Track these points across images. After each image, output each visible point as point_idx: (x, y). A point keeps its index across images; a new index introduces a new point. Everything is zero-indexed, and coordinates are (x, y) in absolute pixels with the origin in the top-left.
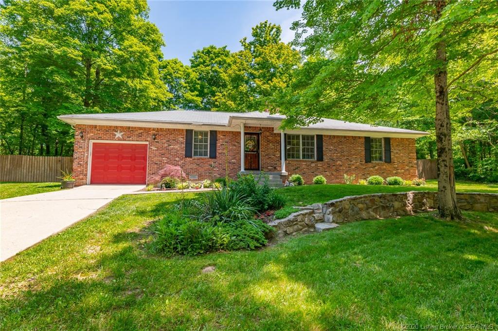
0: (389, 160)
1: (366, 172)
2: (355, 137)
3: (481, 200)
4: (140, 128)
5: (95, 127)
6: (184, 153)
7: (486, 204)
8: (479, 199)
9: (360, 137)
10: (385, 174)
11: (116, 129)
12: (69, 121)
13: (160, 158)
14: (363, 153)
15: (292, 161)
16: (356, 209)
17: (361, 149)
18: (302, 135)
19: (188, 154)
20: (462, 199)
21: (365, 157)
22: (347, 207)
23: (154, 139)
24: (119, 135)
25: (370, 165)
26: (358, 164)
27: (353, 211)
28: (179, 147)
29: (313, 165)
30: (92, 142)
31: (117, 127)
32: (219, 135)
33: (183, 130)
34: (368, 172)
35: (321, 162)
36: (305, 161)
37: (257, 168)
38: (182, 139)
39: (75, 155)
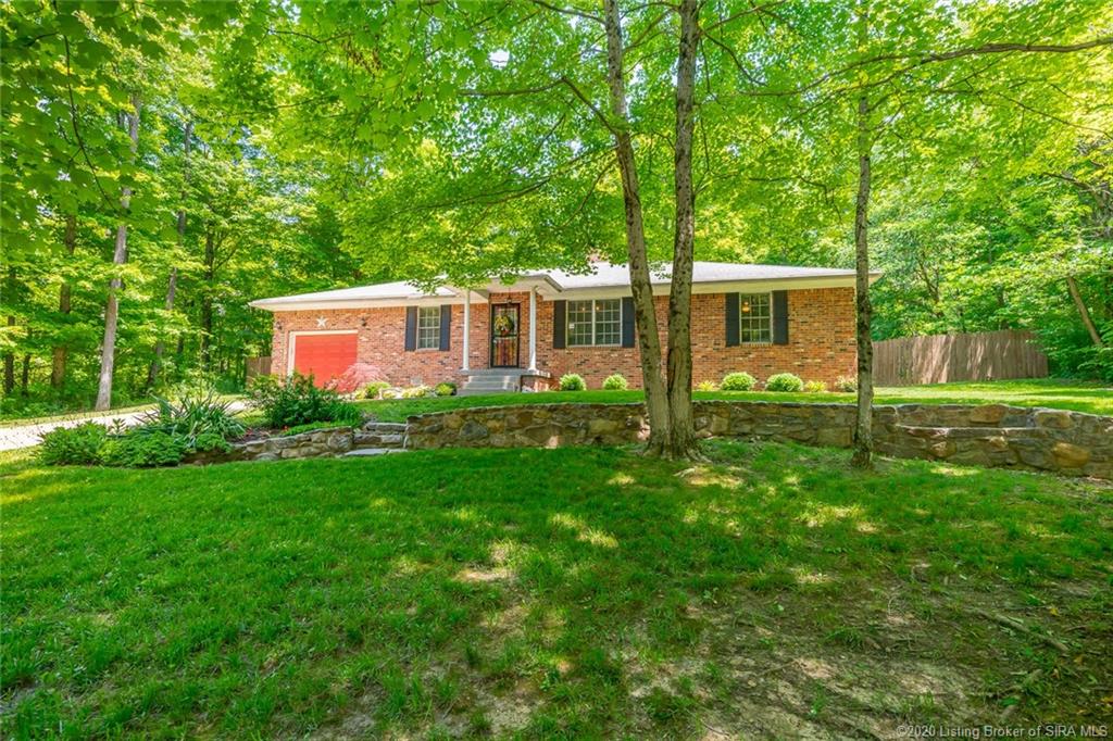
0: (783, 339)
1: (727, 366)
2: (705, 296)
3: (837, 421)
4: (348, 311)
5: (296, 313)
6: (403, 344)
7: (848, 429)
8: (833, 418)
9: (714, 296)
10: (772, 368)
11: (318, 313)
12: (270, 308)
13: (372, 354)
14: (723, 326)
15: (575, 349)
16: (476, 429)
17: (719, 320)
18: (597, 301)
19: (410, 346)
20: (796, 418)
21: (727, 334)
22: (453, 424)
23: (364, 325)
24: (321, 322)
25: (736, 350)
26: (709, 349)
27: (471, 432)
28: (397, 336)
29: (615, 355)
30: (293, 335)
31: (319, 311)
32: (454, 312)
33: (402, 308)
34: (733, 366)
35: (630, 350)
36: (599, 349)
37: (515, 364)
38: (401, 323)
39: (274, 354)
